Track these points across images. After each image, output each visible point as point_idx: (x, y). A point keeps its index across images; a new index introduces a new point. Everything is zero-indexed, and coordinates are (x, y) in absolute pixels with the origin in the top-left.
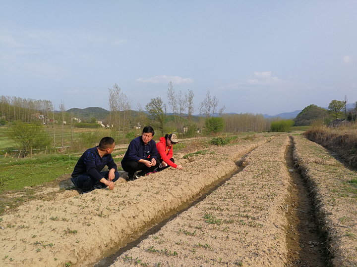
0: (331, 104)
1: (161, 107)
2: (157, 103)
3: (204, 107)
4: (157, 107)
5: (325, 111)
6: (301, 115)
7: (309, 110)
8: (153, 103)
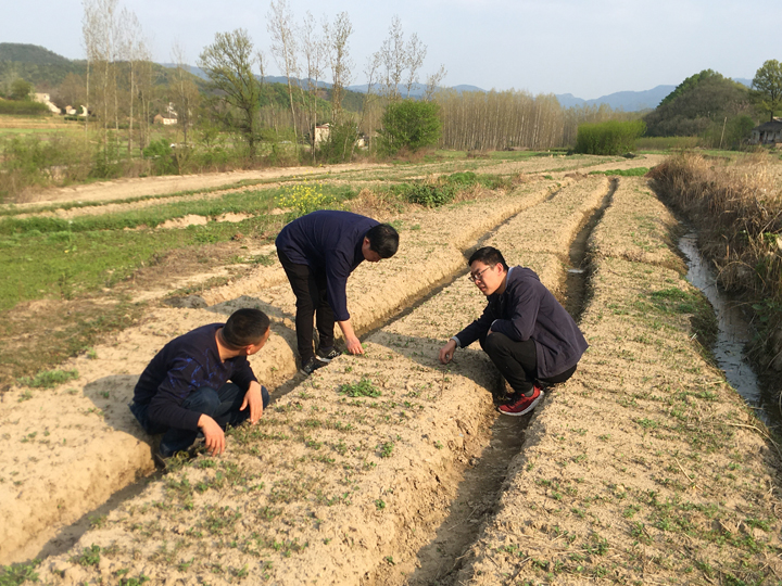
0: (761, 73)
1: (247, 61)
2: (234, 45)
3: (382, 69)
4: (235, 61)
5: (741, 90)
6: (673, 102)
7: (697, 88)
8: (222, 45)
